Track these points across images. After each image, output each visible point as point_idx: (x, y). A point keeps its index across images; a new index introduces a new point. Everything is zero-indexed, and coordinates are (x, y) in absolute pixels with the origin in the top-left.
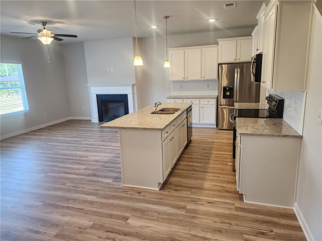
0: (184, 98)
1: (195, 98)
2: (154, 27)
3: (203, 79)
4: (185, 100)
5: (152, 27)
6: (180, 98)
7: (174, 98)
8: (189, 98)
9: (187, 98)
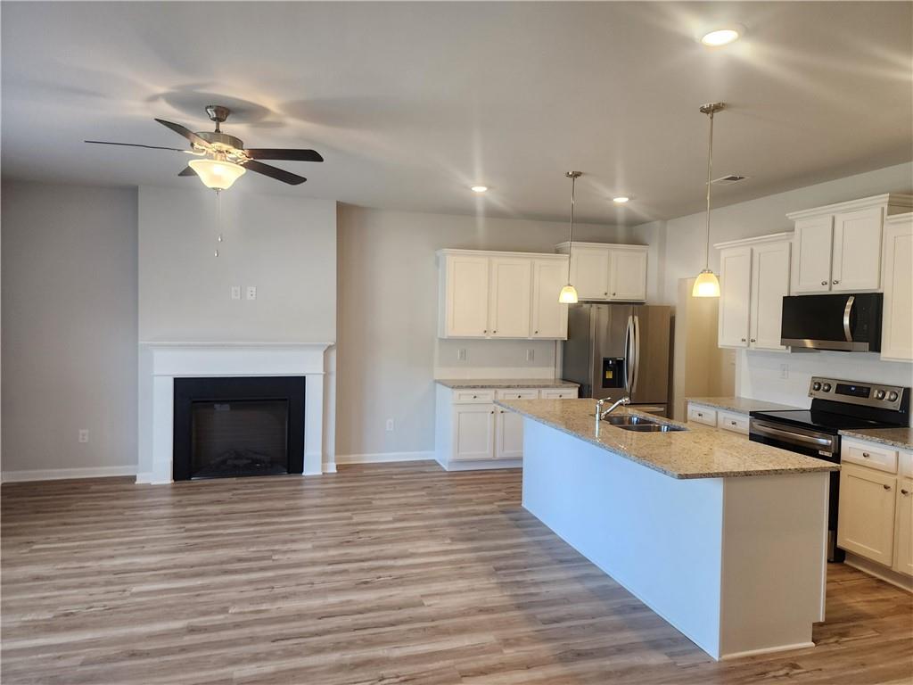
0: (500, 387)
1: (528, 387)
2: (479, 189)
3: (534, 336)
4: (501, 392)
5: (473, 189)
6: (490, 387)
7: (474, 387)
8: (514, 387)
9: (508, 387)
